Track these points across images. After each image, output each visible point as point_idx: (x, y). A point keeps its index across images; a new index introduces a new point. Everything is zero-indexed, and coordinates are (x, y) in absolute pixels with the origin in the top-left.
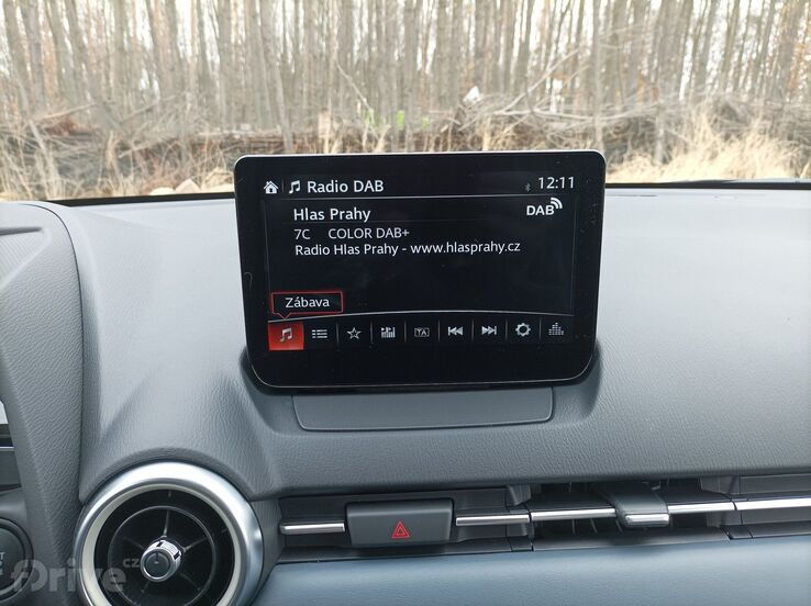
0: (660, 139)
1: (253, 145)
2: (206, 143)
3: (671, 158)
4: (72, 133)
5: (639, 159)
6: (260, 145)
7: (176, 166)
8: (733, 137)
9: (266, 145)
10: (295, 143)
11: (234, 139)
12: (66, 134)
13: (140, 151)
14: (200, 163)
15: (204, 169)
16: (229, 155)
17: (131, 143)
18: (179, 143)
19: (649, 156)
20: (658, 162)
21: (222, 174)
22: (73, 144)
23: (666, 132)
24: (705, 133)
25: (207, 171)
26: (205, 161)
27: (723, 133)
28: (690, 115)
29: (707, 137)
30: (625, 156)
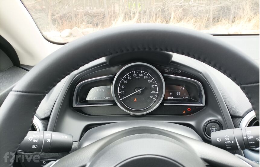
0: (232, 14)
1: (95, 15)
2: (80, 14)
3: (235, 21)
4: (36, 10)
5: (224, 21)
6: (97, 15)
7: (70, 22)
8: (257, 13)
9: (99, 15)
10: (109, 14)
11: (88, 12)
12: (34, 10)
13: (59, 16)
14: (78, 21)
15: (79, 23)
16: (87, 18)
17: (55, 13)
18: (71, 14)
19: (228, 20)
20: (230, 22)
21: (85, 25)
22: (37, 14)
23: (234, 11)
24: (248, 12)
25: (80, 24)
26: (79, 20)
27: (254, 12)
28: (243, 6)
29: (248, 13)
30: (219, 20)
